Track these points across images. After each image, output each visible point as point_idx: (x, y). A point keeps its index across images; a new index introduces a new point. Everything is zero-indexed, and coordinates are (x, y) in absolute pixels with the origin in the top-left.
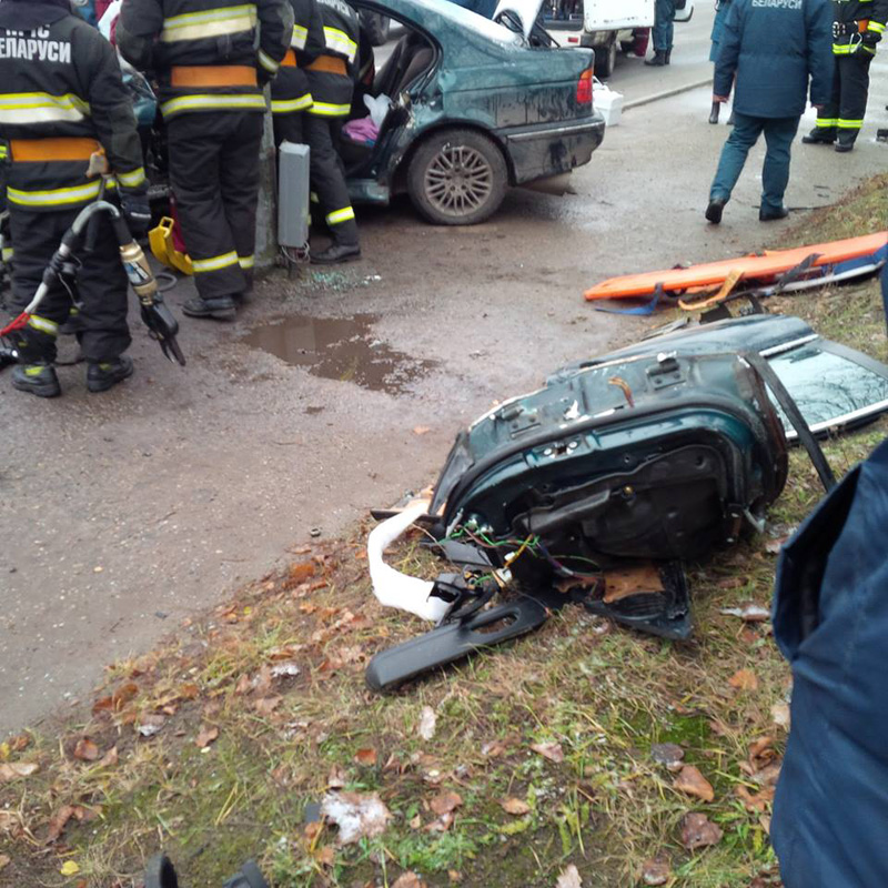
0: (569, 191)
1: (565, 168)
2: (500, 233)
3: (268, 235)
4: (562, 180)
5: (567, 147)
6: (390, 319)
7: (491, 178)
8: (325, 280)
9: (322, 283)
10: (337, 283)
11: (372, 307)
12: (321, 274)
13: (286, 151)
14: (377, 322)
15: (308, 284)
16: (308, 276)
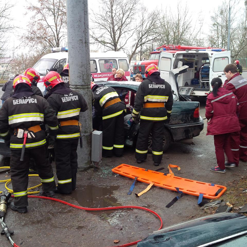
0: (193, 144)
1: (190, 137)
2: (168, 158)
3: (88, 158)
4: (189, 141)
5: (191, 131)
6: (121, 189)
7: (166, 140)
8: (106, 172)
9: (104, 173)
10: (109, 174)
11: (117, 183)
12: (105, 170)
13: (94, 134)
14: (117, 190)
15: (100, 173)
16: (100, 171)
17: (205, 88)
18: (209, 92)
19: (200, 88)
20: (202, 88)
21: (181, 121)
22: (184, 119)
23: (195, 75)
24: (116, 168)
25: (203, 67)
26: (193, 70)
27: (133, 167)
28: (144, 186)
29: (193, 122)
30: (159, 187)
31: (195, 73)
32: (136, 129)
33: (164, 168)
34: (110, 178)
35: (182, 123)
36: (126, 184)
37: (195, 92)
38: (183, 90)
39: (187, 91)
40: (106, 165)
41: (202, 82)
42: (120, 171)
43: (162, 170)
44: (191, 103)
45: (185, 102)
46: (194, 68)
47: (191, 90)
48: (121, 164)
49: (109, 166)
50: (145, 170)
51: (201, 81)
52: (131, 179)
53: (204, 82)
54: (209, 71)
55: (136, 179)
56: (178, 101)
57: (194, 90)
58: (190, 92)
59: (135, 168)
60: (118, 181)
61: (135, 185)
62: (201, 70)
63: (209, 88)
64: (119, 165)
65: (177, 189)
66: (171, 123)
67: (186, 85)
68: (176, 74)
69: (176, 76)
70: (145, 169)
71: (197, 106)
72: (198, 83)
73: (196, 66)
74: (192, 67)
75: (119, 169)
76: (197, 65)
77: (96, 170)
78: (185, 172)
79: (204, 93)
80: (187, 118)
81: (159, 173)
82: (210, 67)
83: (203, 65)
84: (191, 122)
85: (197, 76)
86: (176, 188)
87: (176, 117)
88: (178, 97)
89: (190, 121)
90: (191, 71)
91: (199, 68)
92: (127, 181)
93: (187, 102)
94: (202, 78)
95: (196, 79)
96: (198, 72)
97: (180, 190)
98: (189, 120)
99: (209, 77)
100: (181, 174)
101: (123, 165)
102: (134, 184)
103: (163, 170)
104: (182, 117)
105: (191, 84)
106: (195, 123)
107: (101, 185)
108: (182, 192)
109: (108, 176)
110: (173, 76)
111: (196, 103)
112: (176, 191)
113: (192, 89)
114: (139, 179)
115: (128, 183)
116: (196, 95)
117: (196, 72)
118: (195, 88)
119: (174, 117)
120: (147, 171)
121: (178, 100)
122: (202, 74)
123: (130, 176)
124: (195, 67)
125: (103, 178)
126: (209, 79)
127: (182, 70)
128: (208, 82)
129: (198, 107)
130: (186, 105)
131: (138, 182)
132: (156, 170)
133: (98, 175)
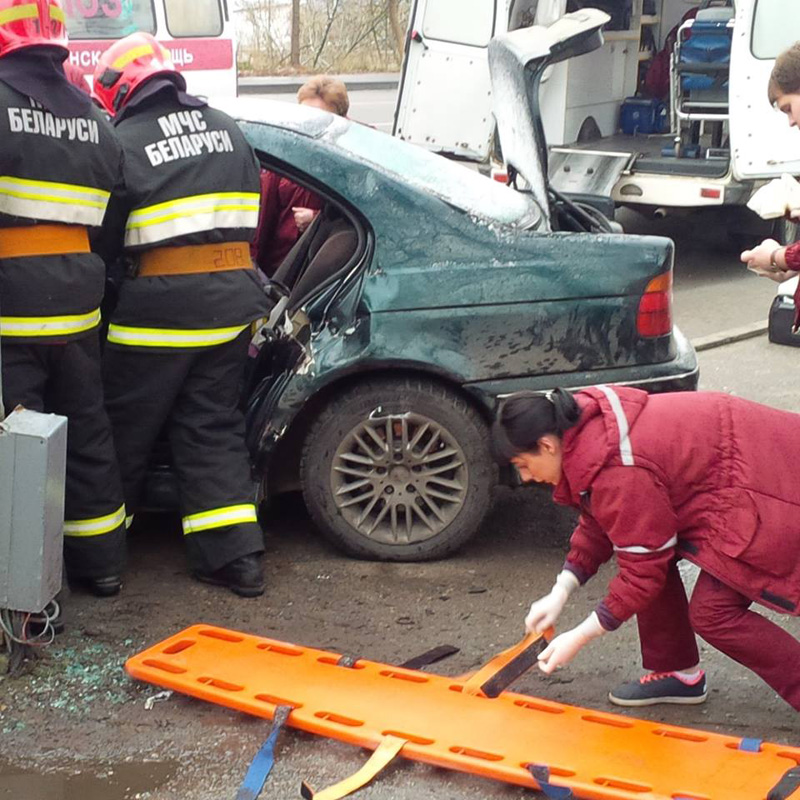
2: (479, 584)
6: (186, 778)
7: (465, 473)
8: (88, 678)
9: (78, 685)
10: (108, 687)
11: (161, 747)
12: (84, 664)
13: (14, 429)
14: (159, 786)
15: (49, 687)
16: (50, 671)
17: (700, 155)
18: (727, 181)
19: (672, 161)
20: (683, 155)
21: (560, 357)
22: (582, 341)
23: (641, 76)
24: (156, 653)
25: (689, 23)
26: (630, 41)
27: (262, 647)
28: (332, 759)
29: (632, 361)
30: (427, 765)
31: (642, 64)
32: (283, 404)
33: (457, 650)
34: (115, 716)
35: (569, 366)
36: (221, 751)
37: (640, 180)
38: (567, 170)
39: (590, 172)
40: (87, 634)
41: (683, 121)
42: (182, 671)
43: (441, 663)
44: (623, 246)
45: (583, 237)
46: (635, 33)
47: (617, 168)
48: (184, 627)
49: (110, 640)
50: (338, 663)
51: (678, 114)
52: (248, 718)
53: (697, 123)
54: (727, 51)
55: (279, 721)
56: (542, 229)
57: (635, 168)
58: (613, 178)
59: (274, 649)
60: (167, 735)
61: (277, 754)
62: (677, 45)
63: (729, 160)
64: (170, 634)
65: (540, 772)
66: (501, 371)
67: (588, 134)
68: (531, 62)
69: (531, 73)
70: (337, 657)
71: (661, 262)
72: (660, 126)
73: (647, 19)
74: (626, 27)
75: (176, 660)
76: (653, 14)
77: (22, 664)
78: (581, 674)
79: (699, 192)
80: (594, 338)
81: (424, 681)
82: (731, 30)
83: (691, 14)
84: (621, 362)
85: (652, 79)
86: (528, 767)
87: (531, 330)
88: (545, 206)
89: (617, 357)
90: (620, 48)
91: (666, 31)
92: (223, 733)
93: (600, 238)
94: (685, 93)
95: (647, 102)
96: (662, 57)
97: (554, 780)
98: (608, 352)
99: (726, 89)
100: (559, 681)
101: (202, 633)
102: (269, 747)
103: (448, 660)
104: (569, 331)
105: (616, 134)
106: (647, 369)
107: (60, 761)
108: (565, 790)
109: (102, 700)
110: (514, 75)
111: (654, 248)
112: (535, 785)
113: (624, 161)
114: (304, 717)
115: (234, 744)
116: (648, 198)
117: (645, 55)
118: (645, 156)
119: (520, 333)
120: (353, 666)
121: (545, 227)
122: (682, 71)
123: (245, 699)
124: (644, 27)
125: (72, 717)
126: (727, 101)
127: (569, 39)
128: (720, 123)
129: (664, 269)
130: (593, 255)
131: (295, 735)
132: (405, 659)
133: (38, 697)
